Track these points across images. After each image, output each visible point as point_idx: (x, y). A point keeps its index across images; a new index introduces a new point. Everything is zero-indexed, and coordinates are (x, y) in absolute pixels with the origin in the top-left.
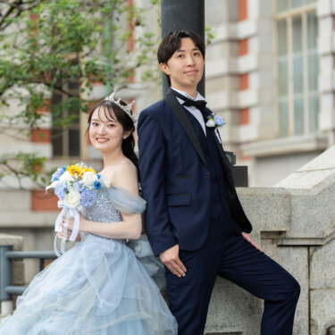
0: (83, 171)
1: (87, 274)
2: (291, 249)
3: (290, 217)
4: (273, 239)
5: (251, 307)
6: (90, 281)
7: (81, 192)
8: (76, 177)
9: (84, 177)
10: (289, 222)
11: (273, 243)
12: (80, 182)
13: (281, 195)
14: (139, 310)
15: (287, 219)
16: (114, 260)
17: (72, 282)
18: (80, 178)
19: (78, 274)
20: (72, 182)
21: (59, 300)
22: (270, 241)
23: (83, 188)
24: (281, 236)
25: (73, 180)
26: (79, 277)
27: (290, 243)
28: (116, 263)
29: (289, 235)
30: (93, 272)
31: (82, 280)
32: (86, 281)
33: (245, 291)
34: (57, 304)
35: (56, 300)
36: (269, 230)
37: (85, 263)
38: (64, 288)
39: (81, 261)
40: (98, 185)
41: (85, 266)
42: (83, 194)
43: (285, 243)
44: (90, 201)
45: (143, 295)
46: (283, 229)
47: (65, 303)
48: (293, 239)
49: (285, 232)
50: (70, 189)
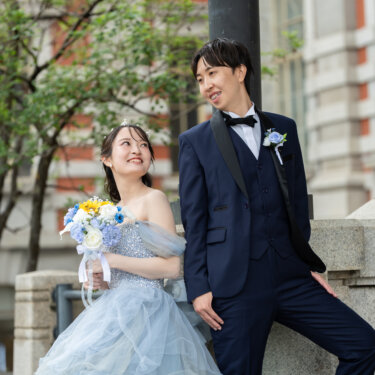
0: (99, 205)
1: (122, 326)
2: (367, 289)
3: (363, 253)
4: (344, 280)
5: (318, 361)
6: (126, 334)
7: (101, 230)
8: (93, 213)
9: (102, 212)
10: (362, 259)
11: (344, 284)
12: (99, 218)
13: (352, 228)
14: (183, 368)
15: (360, 256)
16: (154, 310)
17: (104, 337)
18: (97, 214)
19: (111, 327)
20: (89, 220)
21: (88, 357)
22: (341, 282)
23: (103, 224)
24: (354, 276)
25: (90, 217)
26: (111, 330)
27: (366, 283)
28: (156, 314)
29: (363, 274)
30: (129, 325)
31: (115, 334)
32: (122, 334)
33: (311, 342)
34: (86, 363)
35: (84, 358)
36: (338, 269)
37: (119, 314)
38: (94, 345)
39: (115, 312)
40: (120, 218)
41: (119, 318)
42: (105, 232)
43: (359, 283)
44: (114, 238)
45: (187, 351)
46: (355, 268)
47: (95, 361)
48: (368, 278)
49: (358, 271)
50: (88, 228)
